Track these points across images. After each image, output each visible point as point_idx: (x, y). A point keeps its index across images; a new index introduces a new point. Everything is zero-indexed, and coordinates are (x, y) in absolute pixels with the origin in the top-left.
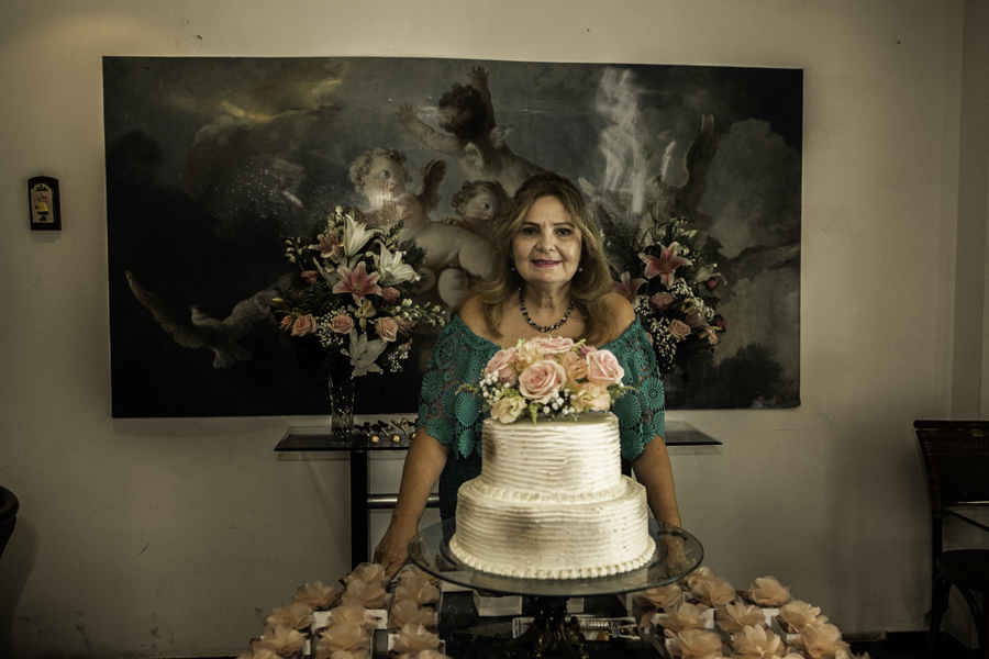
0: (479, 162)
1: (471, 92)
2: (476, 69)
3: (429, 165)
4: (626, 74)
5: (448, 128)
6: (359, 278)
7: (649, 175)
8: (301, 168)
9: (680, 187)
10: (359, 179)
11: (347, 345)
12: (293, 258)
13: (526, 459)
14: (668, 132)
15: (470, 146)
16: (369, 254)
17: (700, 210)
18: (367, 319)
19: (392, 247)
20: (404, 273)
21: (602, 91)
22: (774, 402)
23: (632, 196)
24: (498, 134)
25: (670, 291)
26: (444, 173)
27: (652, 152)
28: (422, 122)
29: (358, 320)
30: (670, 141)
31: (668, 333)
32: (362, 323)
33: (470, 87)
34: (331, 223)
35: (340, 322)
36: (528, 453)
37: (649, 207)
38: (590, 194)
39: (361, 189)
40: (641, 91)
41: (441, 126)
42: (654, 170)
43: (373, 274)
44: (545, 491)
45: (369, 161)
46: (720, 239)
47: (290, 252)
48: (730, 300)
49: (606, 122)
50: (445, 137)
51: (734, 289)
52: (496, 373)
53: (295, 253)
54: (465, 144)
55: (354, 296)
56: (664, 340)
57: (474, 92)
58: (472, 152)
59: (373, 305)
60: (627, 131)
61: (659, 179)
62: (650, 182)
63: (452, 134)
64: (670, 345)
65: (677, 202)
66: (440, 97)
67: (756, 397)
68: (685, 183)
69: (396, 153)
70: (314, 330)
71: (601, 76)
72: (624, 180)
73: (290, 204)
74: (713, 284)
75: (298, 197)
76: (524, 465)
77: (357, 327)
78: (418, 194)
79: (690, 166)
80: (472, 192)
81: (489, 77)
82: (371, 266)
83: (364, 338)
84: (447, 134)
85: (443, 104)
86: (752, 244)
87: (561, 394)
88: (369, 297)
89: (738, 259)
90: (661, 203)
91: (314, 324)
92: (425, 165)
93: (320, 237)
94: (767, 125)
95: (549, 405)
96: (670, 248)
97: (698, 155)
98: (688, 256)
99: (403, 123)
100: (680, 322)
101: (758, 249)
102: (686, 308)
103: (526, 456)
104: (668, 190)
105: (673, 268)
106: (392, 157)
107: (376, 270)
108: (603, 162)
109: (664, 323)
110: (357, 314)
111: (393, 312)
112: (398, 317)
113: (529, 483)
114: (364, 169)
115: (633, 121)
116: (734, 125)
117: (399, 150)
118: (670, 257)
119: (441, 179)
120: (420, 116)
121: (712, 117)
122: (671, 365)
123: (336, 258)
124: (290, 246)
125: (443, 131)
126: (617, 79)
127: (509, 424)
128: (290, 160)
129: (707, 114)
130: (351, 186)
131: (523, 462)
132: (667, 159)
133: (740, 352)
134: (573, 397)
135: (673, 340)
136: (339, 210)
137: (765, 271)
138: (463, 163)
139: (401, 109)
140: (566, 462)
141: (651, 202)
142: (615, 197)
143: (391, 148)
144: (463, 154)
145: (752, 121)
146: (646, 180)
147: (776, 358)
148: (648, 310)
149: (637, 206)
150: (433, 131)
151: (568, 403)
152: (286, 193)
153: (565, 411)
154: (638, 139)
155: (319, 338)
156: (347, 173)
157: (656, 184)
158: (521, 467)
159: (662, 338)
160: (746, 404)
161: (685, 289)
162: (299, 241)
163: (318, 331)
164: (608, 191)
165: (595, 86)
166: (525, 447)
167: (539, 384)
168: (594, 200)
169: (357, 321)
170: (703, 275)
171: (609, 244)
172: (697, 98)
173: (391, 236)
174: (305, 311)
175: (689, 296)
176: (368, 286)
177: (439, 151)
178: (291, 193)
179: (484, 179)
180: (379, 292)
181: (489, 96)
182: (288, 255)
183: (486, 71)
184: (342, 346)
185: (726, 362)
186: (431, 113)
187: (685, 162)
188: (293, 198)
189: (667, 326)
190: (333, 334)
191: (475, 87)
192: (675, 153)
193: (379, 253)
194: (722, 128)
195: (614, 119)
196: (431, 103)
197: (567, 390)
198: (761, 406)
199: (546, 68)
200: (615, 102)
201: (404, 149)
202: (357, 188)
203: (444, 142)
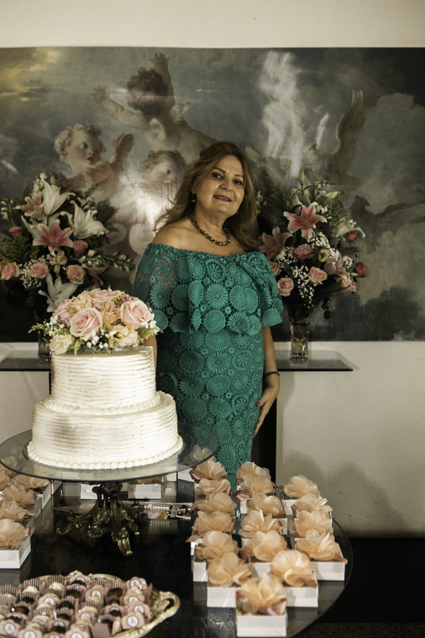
0: (162, 134)
1: (154, 76)
2: (159, 55)
3: (120, 137)
4: (287, 57)
5: (136, 106)
6: (55, 233)
7: (306, 144)
8: (15, 141)
9: (332, 153)
10: (63, 149)
11: (45, 288)
12: (5, 216)
13: (71, 381)
14: (322, 106)
15: (154, 121)
16: (63, 213)
17: (349, 173)
18: (61, 266)
19: (87, 207)
20: (94, 228)
21: (265, 73)
22: (412, 335)
23: (291, 162)
24: (178, 110)
25: (310, 243)
26: (132, 144)
27: (308, 124)
28: (113, 102)
29: (54, 266)
30: (324, 114)
31: (307, 278)
32: (57, 269)
33: (153, 71)
34: (36, 188)
35: (36, 269)
36: (72, 376)
37: (306, 170)
38: (254, 160)
39: (65, 158)
40: (299, 71)
41: (130, 104)
42: (310, 139)
43: (66, 230)
44: (84, 404)
45: (70, 135)
46: (367, 198)
47: (4, 211)
48: (375, 250)
49: (267, 99)
50: (133, 114)
51: (379, 240)
52: (56, 317)
53: (8, 212)
54: (149, 120)
55: (50, 248)
56: (303, 285)
57: (157, 75)
58: (156, 127)
59: (66, 254)
60: (287, 106)
61: (314, 147)
62: (306, 149)
63: (139, 112)
64: (308, 289)
65: (330, 167)
66: (128, 80)
67: (397, 331)
68: (336, 150)
69: (92, 127)
70: (17, 275)
71: (265, 59)
72: (284, 148)
73: (8, 171)
74: (352, 237)
75: (13, 164)
76: (69, 384)
77: (52, 272)
78: (111, 161)
79: (341, 135)
80: (156, 160)
81: (170, 62)
82: (64, 223)
83: (59, 282)
84: (135, 111)
85: (130, 86)
86: (395, 202)
87: (99, 334)
88: (63, 248)
89: (382, 215)
90: (316, 168)
91: (18, 270)
92: (117, 138)
93: (27, 199)
94: (410, 98)
95: (90, 341)
96: (310, 208)
97: (349, 125)
98: (325, 215)
99: (98, 102)
100: (318, 270)
101: (400, 206)
102: (322, 258)
103: (71, 378)
104: (322, 156)
105: (312, 223)
106: (89, 131)
107: (69, 226)
108: (266, 133)
109: (304, 270)
110: (52, 263)
111: (80, 260)
112: (84, 266)
113: (74, 398)
114: (67, 141)
115: (292, 98)
116: (382, 98)
117: (95, 125)
118: (309, 215)
119: (129, 150)
120: (112, 96)
121: (361, 92)
122: (310, 305)
123: (39, 216)
124: (4, 206)
125: (131, 109)
126: (279, 61)
127: (61, 355)
128: (7, 135)
129: (357, 89)
130: (56, 156)
131: (70, 382)
132: (321, 130)
133: (384, 294)
134: (107, 335)
135: (310, 284)
136: (43, 176)
137: (406, 225)
138: (148, 136)
139: (96, 90)
140: (99, 383)
141: (308, 167)
142: (277, 162)
143: (88, 124)
144: (147, 128)
145: (397, 95)
146: (303, 148)
147: (415, 299)
148: (292, 260)
149: (295, 170)
150: (123, 109)
151: (103, 340)
152: (4, 162)
153: (101, 346)
154: (296, 113)
155: (22, 281)
156: (52, 145)
157: (312, 151)
158: (69, 386)
159: (302, 282)
160: (388, 337)
161: (323, 241)
162: (12, 202)
163: (21, 276)
164: (271, 158)
165: (259, 67)
166: (70, 372)
167: (82, 326)
168: (258, 166)
169: (51, 268)
170: (343, 230)
171: (265, 203)
172: (348, 75)
173: (86, 198)
174: (11, 259)
175: (326, 248)
176: (63, 240)
177: (128, 126)
178: (8, 162)
179: (166, 149)
180: (70, 244)
181: (170, 79)
182: (3, 213)
183: (167, 56)
184: (40, 288)
185: (371, 302)
186: (121, 94)
187: (337, 132)
188: (10, 166)
189: (307, 272)
190: (33, 278)
191: (157, 71)
192: (329, 125)
193: (73, 213)
194: (370, 102)
195: (275, 96)
196: (121, 84)
197: (103, 331)
198: (401, 339)
199: (218, 53)
200: (277, 81)
201: (100, 124)
202: (61, 158)
203: (132, 118)
